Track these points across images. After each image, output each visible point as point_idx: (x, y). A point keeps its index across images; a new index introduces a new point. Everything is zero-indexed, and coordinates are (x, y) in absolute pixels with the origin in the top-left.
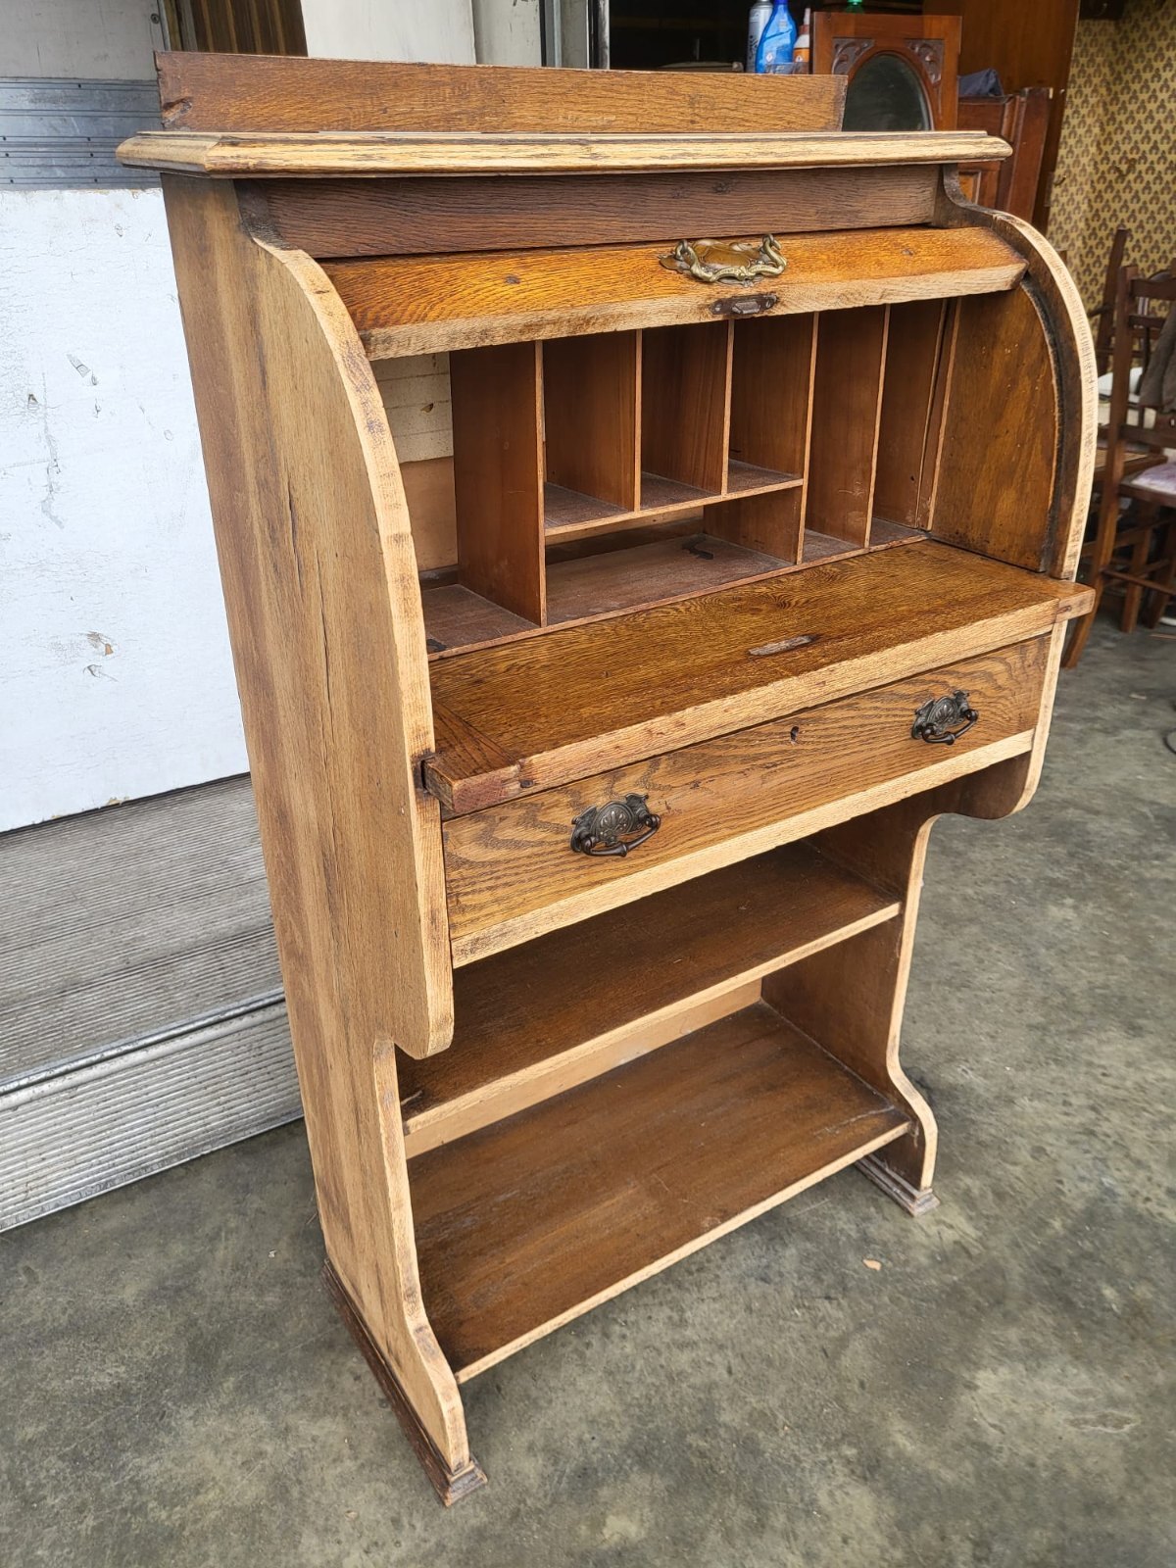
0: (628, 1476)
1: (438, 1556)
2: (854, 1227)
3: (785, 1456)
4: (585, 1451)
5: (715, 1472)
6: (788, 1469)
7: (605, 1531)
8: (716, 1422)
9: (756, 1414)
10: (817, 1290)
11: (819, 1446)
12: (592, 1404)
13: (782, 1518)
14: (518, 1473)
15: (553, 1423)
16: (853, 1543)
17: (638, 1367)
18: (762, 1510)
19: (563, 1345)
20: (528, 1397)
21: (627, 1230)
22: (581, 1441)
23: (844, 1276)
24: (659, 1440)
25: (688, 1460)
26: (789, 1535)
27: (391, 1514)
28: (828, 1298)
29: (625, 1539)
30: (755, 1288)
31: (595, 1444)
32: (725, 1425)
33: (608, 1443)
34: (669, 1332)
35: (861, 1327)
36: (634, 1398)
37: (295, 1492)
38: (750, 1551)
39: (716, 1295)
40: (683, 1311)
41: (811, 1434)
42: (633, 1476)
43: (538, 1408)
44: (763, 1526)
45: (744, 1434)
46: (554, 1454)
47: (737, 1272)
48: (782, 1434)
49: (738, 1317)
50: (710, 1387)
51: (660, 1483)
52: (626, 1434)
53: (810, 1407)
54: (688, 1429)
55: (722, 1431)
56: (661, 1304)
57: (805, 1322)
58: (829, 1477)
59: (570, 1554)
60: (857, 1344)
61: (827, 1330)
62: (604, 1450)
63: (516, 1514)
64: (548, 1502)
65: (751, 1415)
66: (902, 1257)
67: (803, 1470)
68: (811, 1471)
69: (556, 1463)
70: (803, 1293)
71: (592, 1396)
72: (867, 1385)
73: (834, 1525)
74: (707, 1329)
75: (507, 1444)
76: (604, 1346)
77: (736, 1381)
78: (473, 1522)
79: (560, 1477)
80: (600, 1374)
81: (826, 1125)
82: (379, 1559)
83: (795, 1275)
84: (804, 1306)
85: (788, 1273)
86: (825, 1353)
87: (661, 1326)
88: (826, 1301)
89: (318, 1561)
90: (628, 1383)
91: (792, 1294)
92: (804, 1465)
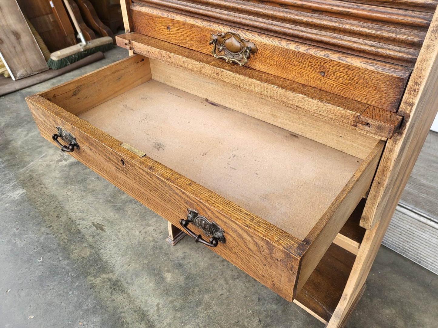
0: (182, 275)
1: (155, 242)
3: (198, 314)
4: (187, 264)
5: (188, 296)
6: (194, 316)
7: (167, 273)
8: (204, 294)
9: (209, 304)
10: (261, 317)
11: (204, 324)
12: (200, 263)
13: (179, 316)
14: (178, 252)
15: (193, 256)
17: (215, 271)
18: (180, 310)
20: (198, 248)
22: (189, 263)
25: (190, 288)
26: (175, 318)
27: (163, 231)
28: (260, 321)
29: (166, 278)
30: (255, 297)
31: (189, 266)
33: (190, 269)
34: (229, 276)
36: (205, 272)
38: (168, 308)
39: (248, 286)
40: (238, 278)
41: (207, 321)
42: (182, 277)
43: (196, 251)
44: (176, 311)
45: (202, 302)
46: (184, 258)
47: (259, 291)
48: (205, 312)
49: (241, 294)
50: (215, 290)
51: (182, 283)
52: (194, 272)
53: (216, 319)
54: (200, 287)
55: (201, 295)
56: (238, 272)
57: (247, 314)
59: (160, 267)
61: (247, 322)
62: (188, 268)
63: (167, 254)
64: (171, 260)
67: (195, 320)
68: (195, 322)
69: (182, 259)
70: (259, 313)
71: (203, 262)
74: (234, 286)
75: (184, 247)
76: (219, 261)
77: (219, 297)
78: (164, 246)
79: (179, 261)
80: (210, 262)
81: (308, 291)
82: (152, 232)
83: (265, 309)
84: (254, 313)
85: (265, 307)
86: (237, 322)
87: (231, 274)
88: (258, 320)
89: (150, 222)
90: (209, 270)
91: (257, 309)
92: (197, 320)
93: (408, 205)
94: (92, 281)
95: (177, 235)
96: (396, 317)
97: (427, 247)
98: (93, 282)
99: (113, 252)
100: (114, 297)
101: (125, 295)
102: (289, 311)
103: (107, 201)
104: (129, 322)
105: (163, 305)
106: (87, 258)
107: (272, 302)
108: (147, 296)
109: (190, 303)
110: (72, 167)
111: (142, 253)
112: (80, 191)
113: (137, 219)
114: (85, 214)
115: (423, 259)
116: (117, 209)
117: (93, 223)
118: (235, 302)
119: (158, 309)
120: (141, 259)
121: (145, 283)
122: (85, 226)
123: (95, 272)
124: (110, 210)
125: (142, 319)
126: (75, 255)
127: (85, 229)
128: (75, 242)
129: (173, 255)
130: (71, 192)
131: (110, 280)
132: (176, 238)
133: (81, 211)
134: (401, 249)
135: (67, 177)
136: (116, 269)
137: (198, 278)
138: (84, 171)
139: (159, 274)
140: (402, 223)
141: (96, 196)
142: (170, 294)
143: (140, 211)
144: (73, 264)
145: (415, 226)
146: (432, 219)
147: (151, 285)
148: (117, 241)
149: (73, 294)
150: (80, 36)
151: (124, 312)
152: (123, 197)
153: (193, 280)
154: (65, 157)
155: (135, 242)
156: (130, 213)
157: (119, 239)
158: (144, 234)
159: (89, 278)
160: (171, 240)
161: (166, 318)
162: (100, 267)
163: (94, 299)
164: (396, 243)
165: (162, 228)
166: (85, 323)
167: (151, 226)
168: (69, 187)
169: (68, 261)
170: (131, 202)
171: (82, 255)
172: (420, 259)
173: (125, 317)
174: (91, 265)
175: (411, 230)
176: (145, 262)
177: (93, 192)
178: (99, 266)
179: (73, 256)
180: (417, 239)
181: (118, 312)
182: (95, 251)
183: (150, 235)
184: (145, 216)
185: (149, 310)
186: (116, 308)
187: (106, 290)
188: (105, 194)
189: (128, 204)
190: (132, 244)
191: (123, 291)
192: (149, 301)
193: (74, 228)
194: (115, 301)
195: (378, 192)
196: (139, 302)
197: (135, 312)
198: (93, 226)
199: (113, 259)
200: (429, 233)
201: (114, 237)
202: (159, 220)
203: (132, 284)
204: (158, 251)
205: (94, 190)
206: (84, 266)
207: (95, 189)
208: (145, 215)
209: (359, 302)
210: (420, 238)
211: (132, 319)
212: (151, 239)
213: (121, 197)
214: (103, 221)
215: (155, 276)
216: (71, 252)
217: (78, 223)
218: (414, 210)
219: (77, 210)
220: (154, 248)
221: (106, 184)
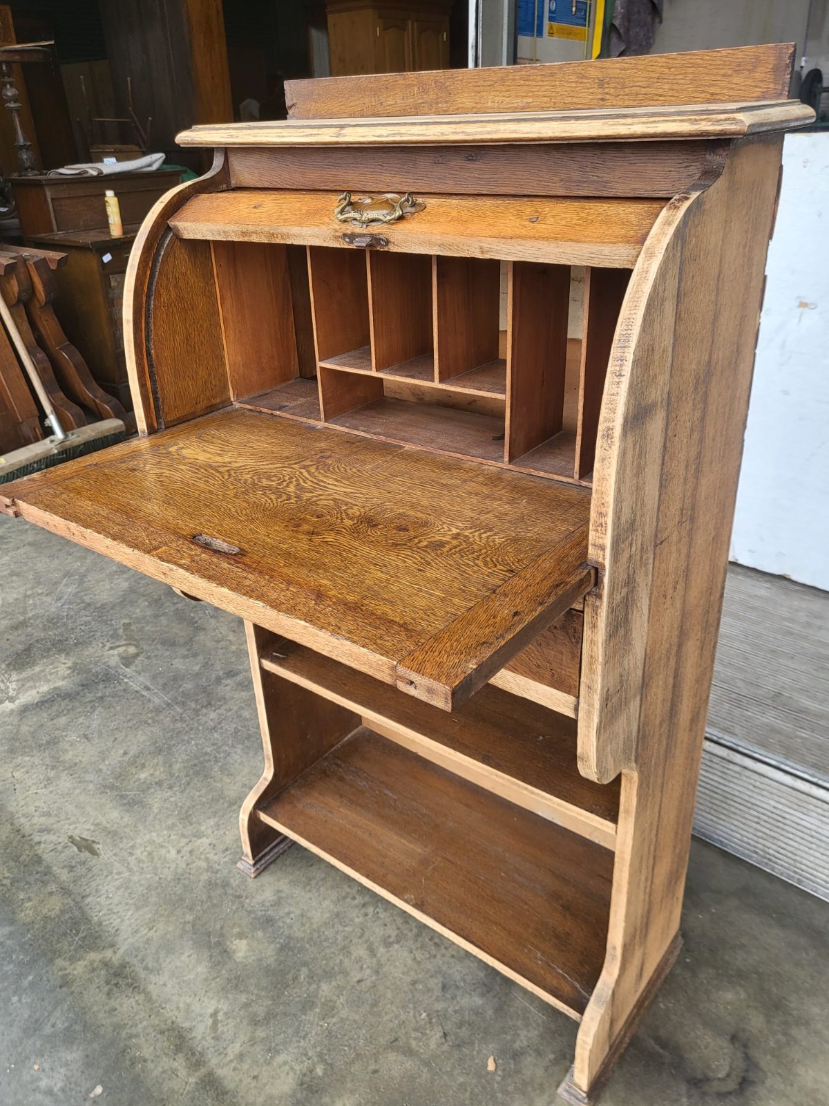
0: (272, 943)
1: (212, 872)
2: (525, 1043)
3: (306, 1029)
4: (283, 917)
5: (285, 988)
6: (297, 1032)
7: (238, 941)
8: (319, 981)
9: (331, 1004)
10: (449, 1026)
11: (318, 1049)
12: (314, 912)
13: (263, 1035)
14: (263, 891)
15: (296, 897)
16: (254, 1084)
17: (346, 929)
18: (265, 1022)
19: (349, 886)
20: (310, 880)
21: (385, 856)
22: (289, 914)
23: (472, 1043)
24: (299, 952)
25: (289, 972)
26: (252, 1042)
27: (230, 846)
28: (445, 1035)
29: (234, 952)
30: (435, 983)
31: (288, 921)
32: (319, 987)
33: (290, 927)
34: (379, 939)
35: (427, 1064)
36: (324, 932)
37: (235, 807)
38: (238, 1020)
39: (419, 959)
40: (398, 942)
41: (326, 1042)
42: (273, 946)
43: (304, 887)
44: (255, 1024)
45: (315, 1000)
46: (278, 903)
47: (444, 968)
48: (320, 1023)
49: (405, 977)
50: (345, 973)
51: (271, 961)
52: (298, 934)
53: (346, 1038)
54: (310, 967)
55: (314, 986)
56: (398, 929)
57: (417, 1022)
58: (297, 1060)
59: (221, 928)
60: (409, 1064)
61: (415, 1039)
62: (286, 927)
63: (240, 897)
64: (249, 909)
65: (330, 1001)
66: (511, 1088)
67: (299, 1042)
68: (298, 1047)
70: (443, 1016)
71: (320, 910)
72: (376, 1075)
73: (264, 1069)
74: (388, 960)
75: (279, 880)
76: (357, 906)
77: (353, 986)
78: (232, 880)
79: (265, 911)
80: (336, 910)
81: (543, 953)
82: (206, 851)
83: (457, 1008)
84: (431, 1019)
85: (458, 1002)
86: (394, 1041)
87: (382, 933)
88: (441, 1034)
89: (203, 828)
90: (333, 926)
91: (439, 1009)
92: (302, 1041)
93: (771, 755)
94: (66, 969)
95: (263, 853)
96: (748, 1006)
97: (814, 846)
98: (67, 972)
99: (116, 900)
100: (114, 1003)
101: (141, 998)
102: (511, 1010)
103: (105, 787)
104: (147, 1056)
105: (226, 1014)
106: (54, 918)
107: (474, 991)
108: (190, 996)
109: (288, 1004)
110: (28, 713)
111: (181, 899)
112: (44, 768)
113: (173, 824)
114: (52, 820)
115: (808, 875)
116: (128, 803)
117: (71, 837)
118: (389, 995)
119: (215, 1023)
120: (178, 912)
121: (188, 966)
122: (51, 846)
123: (73, 947)
124: (111, 805)
125: (178, 1049)
126: (27, 913)
127: (53, 853)
128: (27, 883)
129: (253, 897)
130: (22, 770)
131: (106, 964)
132: (260, 860)
133: (44, 812)
134: (761, 856)
135: (13, 738)
136: (120, 939)
137: (308, 946)
138: (55, 721)
139: (218, 944)
140: (760, 797)
141: (79, 777)
142: (242, 988)
143: (180, 804)
144: (21, 934)
145: (788, 803)
146: (821, 782)
147: (200, 969)
148: (126, 874)
149: (19, 1001)
150: (52, 421)
151: (137, 1036)
152: (143, 776)
153: (296, 951)
154: (11, 693)
155: (168, 874)
156: (156, 811)
157: (130, 870)
158: (189, 855)
159: (60, 962)
160: (248, 866)
161: (233, 1042)
162: (85, 937)
163: (69, 1009)
164: (749, 844)
165: (228, 839)
166: (46, 1066)
167: (204, 836)
168: (19, 760)
169: (11, 929)
170: (160, 786)
171: (45, 911)
172: (801, 875)
173: (138, 1047)
174: (65, 934)
175: (778, 812)
176: (189, 917)
177: (72, 767)
178: (81, 935)
179: (23, 914)
180: (793, 831)
181: (124, 1035)
182: (74, 900)
183: (203, 857)
184: (190, 815)
185: (194, 1026)
186: (118, 1027)
187: (98, 987)
188: (101, 770)
189: (152, 790)
190: (160, 878)
191: (135, 988)
192: (196, 1008)
193: (27, 852)
194: (117, 1012)
195: (591, 705)
196: (172, 1011)
197: (162, 1032)
198: (70, 844)
199: (115, 916)
200: (815, 815)
201: (118, 867)
202: (221, 822)
203: (158, 971)
204: (219, 891)
205: (76, 764)
206: (47, 936)
207: (77, 761)
208: (190, 812)
209: (666, 978)
210: (800, 828)
211: (155, 1048)
212: (203, 864)
213: (136, 776)
214: (93, 831)
215: (210, 948)
216: (20, 906)
217: (37, 839)
218: (783, 767)
219: (36, 811)
220: (211, 885)
221: (104, 749)
